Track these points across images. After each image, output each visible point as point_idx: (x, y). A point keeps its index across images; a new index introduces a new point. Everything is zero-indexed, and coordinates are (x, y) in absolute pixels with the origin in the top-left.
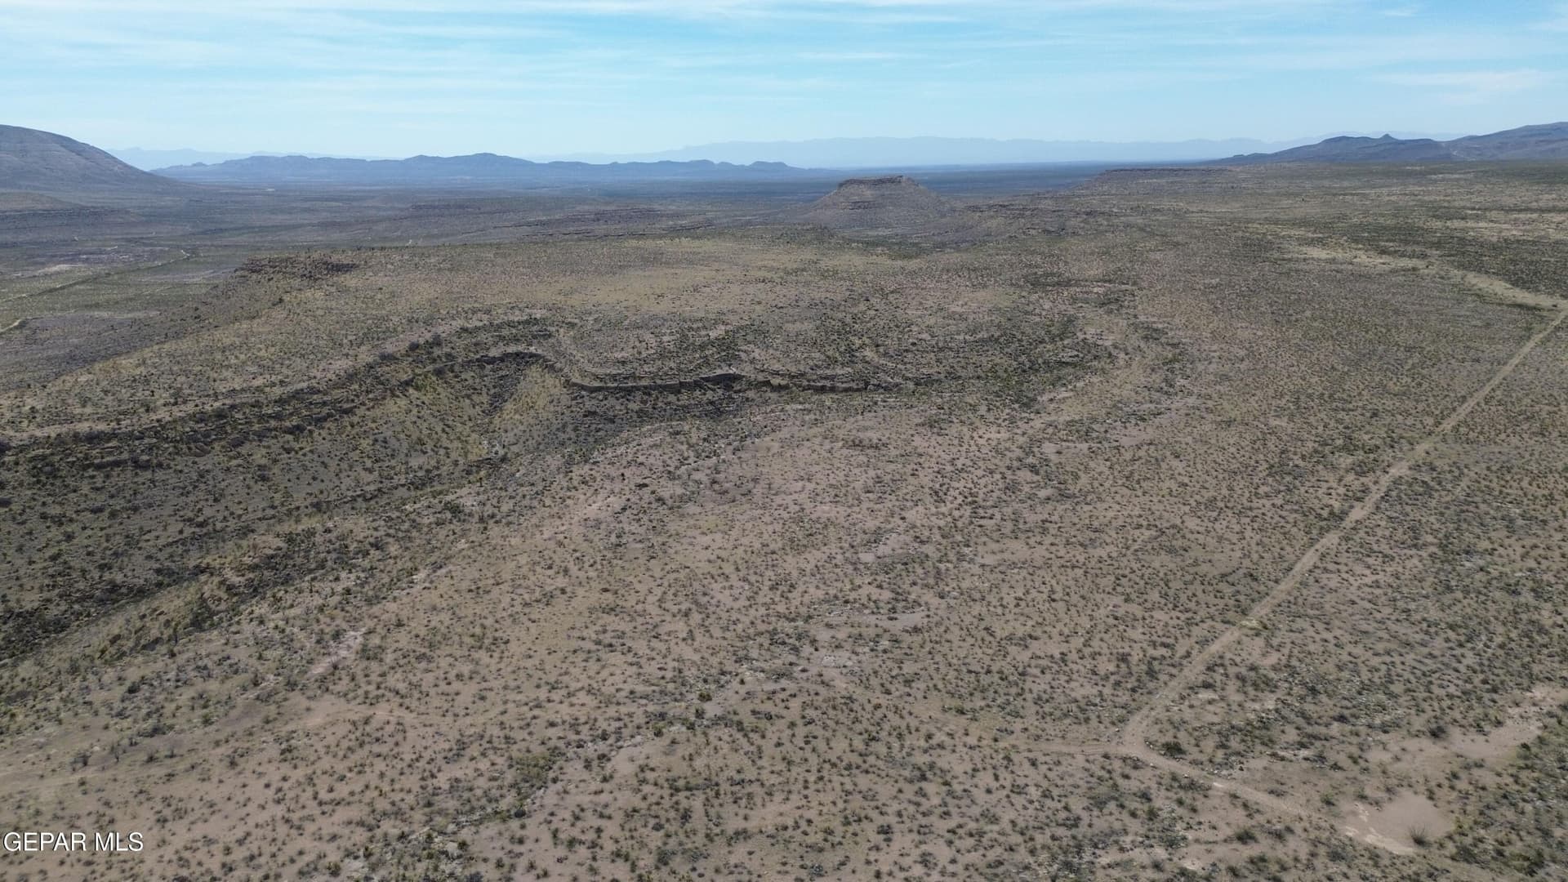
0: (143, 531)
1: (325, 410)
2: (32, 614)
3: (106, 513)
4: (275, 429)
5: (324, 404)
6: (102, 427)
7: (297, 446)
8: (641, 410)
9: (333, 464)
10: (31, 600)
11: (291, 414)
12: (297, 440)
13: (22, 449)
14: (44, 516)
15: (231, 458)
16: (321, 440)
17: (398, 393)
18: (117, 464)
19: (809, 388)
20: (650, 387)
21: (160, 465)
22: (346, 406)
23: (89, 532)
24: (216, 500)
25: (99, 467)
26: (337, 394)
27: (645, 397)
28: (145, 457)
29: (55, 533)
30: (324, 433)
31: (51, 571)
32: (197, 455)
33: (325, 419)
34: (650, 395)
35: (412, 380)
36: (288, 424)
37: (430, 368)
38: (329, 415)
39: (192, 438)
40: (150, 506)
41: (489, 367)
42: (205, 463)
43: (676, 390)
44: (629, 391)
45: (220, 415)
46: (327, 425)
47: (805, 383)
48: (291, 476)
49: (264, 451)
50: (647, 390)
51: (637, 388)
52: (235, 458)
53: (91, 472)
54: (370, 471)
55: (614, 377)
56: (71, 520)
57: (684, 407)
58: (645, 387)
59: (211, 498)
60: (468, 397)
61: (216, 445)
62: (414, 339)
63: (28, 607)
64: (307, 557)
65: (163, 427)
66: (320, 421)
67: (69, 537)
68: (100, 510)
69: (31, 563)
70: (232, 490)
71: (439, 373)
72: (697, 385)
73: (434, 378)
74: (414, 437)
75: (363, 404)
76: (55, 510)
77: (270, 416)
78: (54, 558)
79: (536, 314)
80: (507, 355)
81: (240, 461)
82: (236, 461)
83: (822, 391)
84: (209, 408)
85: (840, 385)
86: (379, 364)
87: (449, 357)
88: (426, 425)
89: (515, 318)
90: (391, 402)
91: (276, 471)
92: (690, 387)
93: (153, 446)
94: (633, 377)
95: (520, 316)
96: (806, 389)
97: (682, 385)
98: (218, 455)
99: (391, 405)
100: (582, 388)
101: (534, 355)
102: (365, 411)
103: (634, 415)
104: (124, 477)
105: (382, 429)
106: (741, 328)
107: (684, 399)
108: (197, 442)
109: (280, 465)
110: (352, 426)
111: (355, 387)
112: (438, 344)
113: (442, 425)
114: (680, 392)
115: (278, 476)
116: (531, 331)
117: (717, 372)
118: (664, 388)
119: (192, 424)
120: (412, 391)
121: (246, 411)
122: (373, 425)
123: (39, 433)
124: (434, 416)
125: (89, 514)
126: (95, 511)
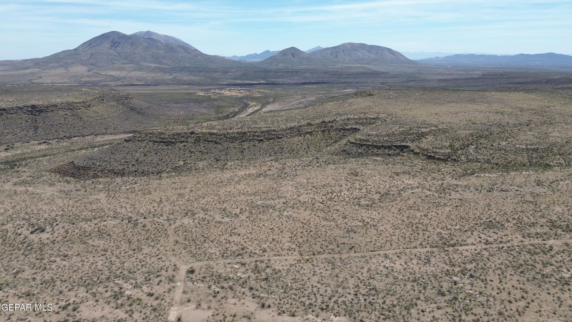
4: (255, 139)
5: (274, 135)
6: (215, 131)
7: (257, 145)
8: (361, 153)
9: (262, 152)
11: (263, 136)
12: (258, 143)
13: (197, 134)
14: (190, 151)
16: (265, 145)
17: (302, 135)
18: (212, 141)
19: (426, 155)
20: (370, 145)
21: (220, 143)
22: (280, 136)
24: (226, 155)
26: (280, 132)
27: (366, 148)
28: (218, 141)
30: (267, 143)
32: (231, 143)
33: (271, 139)
34: (368, 148)
35: (312, 132)
36: (259, 139)
37: (321, 129)
38: (273, 138)
39: (232, 138)
40: (211, 153)
41: (342, 131)
42: (231, 145)
43: (379, 148)
44: (362, 145)
45: (245, 133)
46: (270, 141)
47: (426, 153)
48: (249, 153)
49: (248, 144)
50: (368, 146)
51: (366, 145)
52: (240, 145)
53: (206, 142)
55: (360, 140)
56: (194, 153)
57: (378, 154)
58: (368, 145)
60: (327, 140)
61: (238, 141)
62: (326, 120)
65: (228, 134)
66: (268, 139)
67: (191, 157)
70: (231, 153)
71: (323, 131)
72: (390, 148)
73: (320, 133)
74: (292, 149)
75: (287, 137)
76: (192, 150)
77: (256, 136)
79: (381, 116)
80: (351, 128)
81: (240, 146)
82: (239, 146)
83: (430, 157)
84: (244, 131)
85: (437, 156)
86: (304, 126)
87: (332, 126)
88: (301, 146)
89: (371, 117)
90: (297, 137)
91: (247, 151)
92: (385, 148)
93: (222, 138)
94: (368, 141)
95: (375, 116)
96: (424, 156)
97: (383, 146)
98: (236, 144)
99: (296, 139)
100: (350, 142)
101: (359, 130)
102: (285, 139)
103: (357, 154)
104: (211, 145)
105: (286, 145)
106: (440, 130)
107: (380, 151)
108: (233, 139)
109: (249, 149)
110: (277, 142)
111: (289, 131)
112: (332, 122)
113: (306, 147)
114: (380, 149)
115: (246, 152)
116: (371, 122)
117: (403, 144)
118: (375, 146)
119: (236, 134)
120: (308, 135)
121: (252, 133)
122: (284, 143)
123: (204, 131)
124: (307, 144)
125: (198, 152)
126: (200, 152)
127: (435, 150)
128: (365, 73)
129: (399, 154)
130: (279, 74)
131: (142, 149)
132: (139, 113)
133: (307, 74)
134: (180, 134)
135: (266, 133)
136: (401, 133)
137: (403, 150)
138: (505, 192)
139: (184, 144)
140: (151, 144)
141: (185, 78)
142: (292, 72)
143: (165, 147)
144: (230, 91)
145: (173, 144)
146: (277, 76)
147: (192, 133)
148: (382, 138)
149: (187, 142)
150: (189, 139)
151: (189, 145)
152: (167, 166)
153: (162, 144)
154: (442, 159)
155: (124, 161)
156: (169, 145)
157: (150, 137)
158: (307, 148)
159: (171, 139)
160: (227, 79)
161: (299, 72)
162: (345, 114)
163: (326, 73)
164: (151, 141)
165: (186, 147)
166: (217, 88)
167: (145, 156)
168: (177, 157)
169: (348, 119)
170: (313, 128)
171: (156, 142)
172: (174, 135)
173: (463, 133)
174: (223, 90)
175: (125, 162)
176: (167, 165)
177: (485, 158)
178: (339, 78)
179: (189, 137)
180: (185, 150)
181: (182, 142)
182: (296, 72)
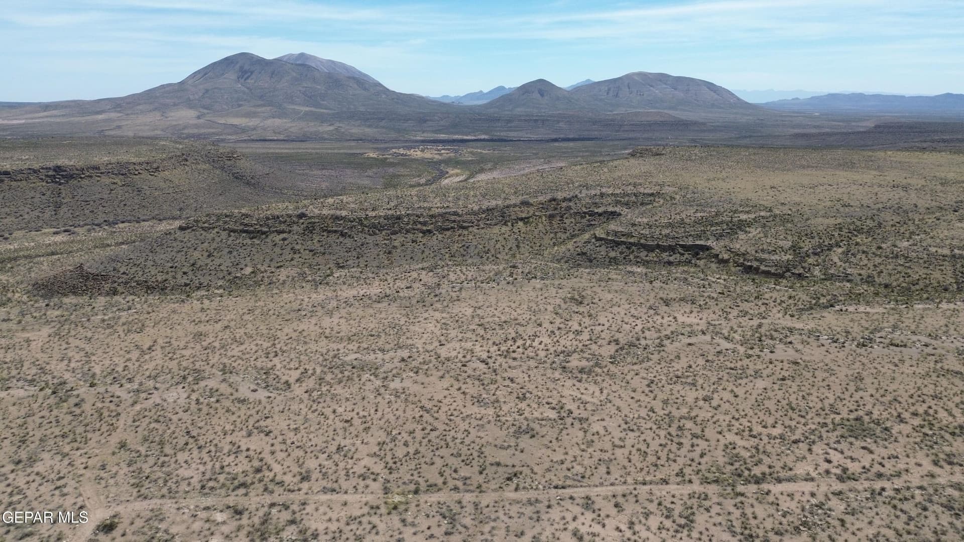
1: (452, 225)
4: (417, 230)
5: (454, 221)
6: (344, 213)
7: (419, 240)
9: (427, 253)
11: (432, 224)
12: (422, 237)
13: (310, 218)
14: (292, 249)
15: (385, 239)
16: (435, 240)
17: (509, 223)
18: (335, 232)
19: (742, 265)
20: (634, 244)
21: (349, 236)
22: (465, 224)
24: (358, 258)
26: (465, 218)
27: (624, 250)
28: (346, 231)
30: (440, 236)
32: (370, 235)
33: (448, 229)
34: (629, 248)
35: (528, 218)
36: (425, 228)
37: (548, 213)
38: (452, 228)
39: (374, 226)
40: (330, 254)
41: (588, 218)
42: (370, 239)
43: (650, 249)
44: (618, 244)
45: (399, 218)
46: (446, 232)
47: (741, 261)
48: (402, 255)
49: (403, 239)
50: (629, 246)
51: (625, 243)
52: (387, 240)
53: (324, 233)
55: (616, 233)
56: (299, 253)
57: (647, 260)
58: (630, 243)
59: (356, 256)
60: (555, 233)
61: (384, 233)
62: (558, 195)
65: (366, 219)
66: (443, 230)
67: (292, 260)
70: (368, 255)
71: (551, 217)
72: (672, 249)
73: (544, 219)
74: (486, 249)
75: (478, 226)
76: (297, 247)
77: (420, 223)
79: (667, 190)
80: (605, 212)
82: (386, 242)
83: (748, 270)
84: (398, 213)
85: (763, 268)
86: (515, 206)
87: (569, 208)
88: (504, 243)
89: (647, 191)
90: (497, 227)
91: (398, 251)
92: (663, 249)
93: (355, 226)
94: (630, 235)
95: (655, 189)
96: (738, 266)
97: (658, 246)
98: (379, 238)
99: (496, 230)
100: (596, 237)
101: (620, 214)
102: (475, 230)
103: (608, 260)
104: (333, 238)
105: (474, 240)
106: (775, 216)
107: (652, 256)
108: (375, 228)
109: (403, 248)
110: (459, 236)
111: (483, 216)
112: (570, 200)
113: (514, 245)
114: (653, 251)
115: (396, 254)
116: (643, 200)
117: (698, 243)
118: (644, 246)
119: (382, 220)
120: (521, 224)
121: (412, 218)
122: (471, 237)
123: (324, 212)
124: (516, 239)
125: (307, 252)
126: (311, 251)
127: (761, 255)
128: (663, 124)
129: (690, 262)
130: (512, 125)
131: (206, 244)
132: (248, 183)
133: (561, 124)
134: (278, 217)
135: (440, 219)
136: (698, 222)
137: (697, 254)
138: (899, 349)
139: (284, 235)
140: (224, 234)
141: (354, 130)
142: (536, 121)
143: (249, 242)
144: (422, 151)
145: (264, 236)
146: (511, 127)
147: (302, 216)
148: (658, 230)
149: (290, 232)
150: (295, 227)
151: (291, 238)
153: (244, 235)
154: (774, 274)
155: (170, 265)
156: (255, 238)
157: (225, 222)
158: (514, 248)
159: (261, 225)
161: (548, 120)
162: (598, 185)
163: (595, 122)
164: (224, 230)
165: (286, 242)
166: (403, 147)
167: (209, 256)
168: (267, 260)
169: (602, 195)
170: (531, 210)
171: (234, 231)
172: (268, 219)
173: (820, 223)
174: (413, 150)
175: (172, 267)
177: (862, 272)
178: (617, 131)
179: (294, 223)
180: (284, 247)
181: (280, 232)
182: (543, 121)
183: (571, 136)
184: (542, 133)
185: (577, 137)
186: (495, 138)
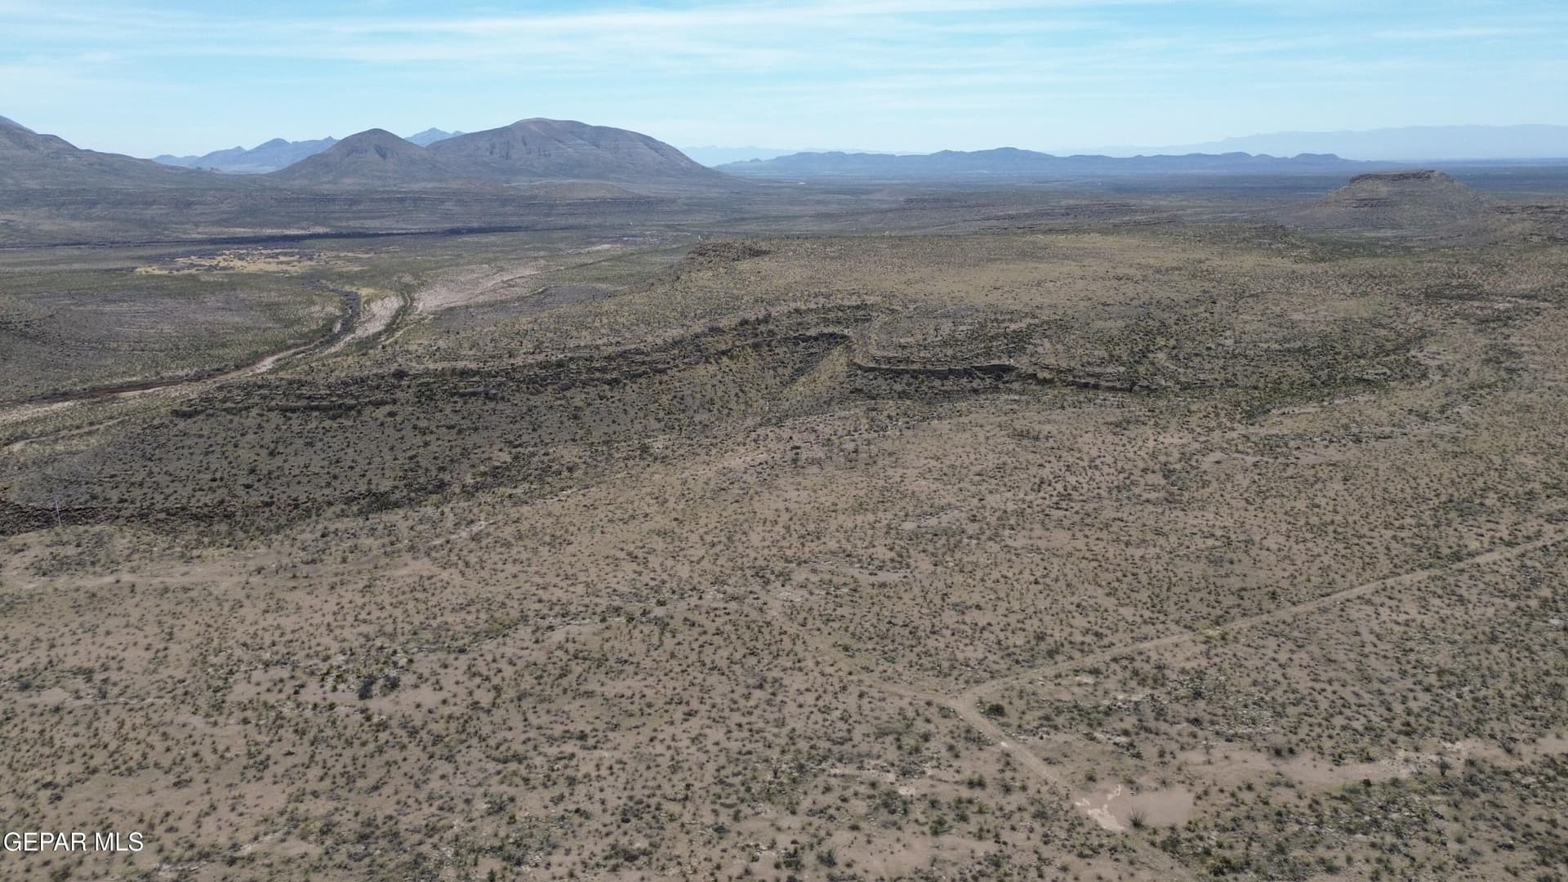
0: (476, 447)
1: (643, 368)
2: (382, 495)
3: (456, 430)
4: (598, 380)
5: (644, 363)
6: (473, 366)
7: (609, 394)
8: (904, 392)
9: (632, 412)
10: (385, 485)
11: (614, 369)
12: (611, 390)
13: (416, 377)
14: (415, 427)
15: (557, 399)
16: (631, 392)
17: (712, 360)
18: (474, 394)
19: (1073, 383)
20: (920, 372)
21: (503, 398)
22: (660, 366)
23: (440, 442)
24: (534, 430)
25: (462, 395)
26: (656, 356)
27: (911, 380)
28: (494, 391)
29: (419, 440)
30: (634, 386)
31: (406, 467)
32: (532, 394)
33: (640, 376)
34: (917, 378)
35: (729, 351)
36: (608, 377)
37: (750, 341)
38: (645, 373)
39: (532, 380)
40: (487, 428)
41: (802, 344)
42: (536, 400)
43: (943, 376)
44: (899, 373)
45: (560, 364)
46: (639, 380)
47: (1071, 378)
48: (597, 418)
49: (584, 396)
50: (915, 374)
51: (907, 372)
52: (560, 399)
53: (456, 398)
54: (659, 420)
55: (889, 360)
56: (432, 432)
57: (946, 392)
58: (915, 371)
59: (531, 427)
60: (774, 369)
61: (550, 388)
62: (747, 316)
63: (382, 489)
64: (519, 471)
65: (514, 370)
66: (635, 377)
67: (426, 444)
68: (452, 427)
69: (395, 459)
70: (548, 423)
71: (756, 346)
72: (968, 373)
73: (750, 350)
74: (708, 398)
75: (677, 366)
76: (423, 424)
77: (597, 369)
78: (411, 458)
79: (870, 300)
80: (822, 335)
81: (563, 402)
82: (559, 402)
83: (1085, 387)
84: (554, 358)
85: (1103, 383)
86: (705, 335)
87: (771, 333)
88: (723, 388)
89: (848, 303)
90: (702, 367)
91: (587, 413)
92: (959, 374)
93: (502, 383)
94: (907, 361)
95: (854, 301)
96: (1068, 385)
97: (951, 371)
98: (548, 395)
99: (701, 370)
100: (860, 367)
101: (844, 337)
102: (675, 373)
103: (896, 395)
104: (475, 405)
105: (684, 388)
106: (1047, 323)
107: (949, 385)
108: (535, 384)
109: (592, 408)
110: (660, 383)
111: (676, 352)
112: (766, 321)
113: (737, 390)
114: (946, 378)
115: (587, 417)
116: (862, 314)
117: (994, 362)
118: (933, 373)
119: (536, 370)
120: (726, 359)
121: (580, 363)
122: (678, 385)
123: (432, 366)
124: (734, 381)
125: (444, 430)
126: (449, 428)
127: (1089, 369)
128: (616, 202)
129: (997, 387)
130: (361, 207)
131: (250, 437)
132: (25, 336)
133: (449, 205)
134: (362, 381)
135: (620, 361)
136: (972, 337)
137: (1000, 376)
139: (388, 408)
140: (276, 418)
142: (402, 200)
143: (327, 423)
145: (353, 413)
146: (360, 211)
147: (400, 375)
148: (937, 351)
149: (394, 402)
150: (399, 394)
151: (404, 411)
152: (365, 480)
153: (317, 413)
154: (1121, 390)
155: (209, 476)
156: (340, 416)
157: (264, 397)
158: (740, 394)
159: (339, 396)
160: (197, 225)
161: (423, 199)
163: (505, 202)
164: (270, 410)
165: (399, 419)
166: (194, 253)
167: (272, 454)
169: (797, 311)
170: (728, 339)
171: (294, 410)
172: (346, 384)
173: (1107, 327)
174: (220, 258)
175: (214, 480)
176: (364, 476)
177: (1216, 376)
178: (548, 215)
179: (393, 386)
180: (399, 427)
181: (378, 404)
182: (414, 200)
183: (475, 225)
184: (421, 221)
185: (484, 225)
186: (344, 231)
